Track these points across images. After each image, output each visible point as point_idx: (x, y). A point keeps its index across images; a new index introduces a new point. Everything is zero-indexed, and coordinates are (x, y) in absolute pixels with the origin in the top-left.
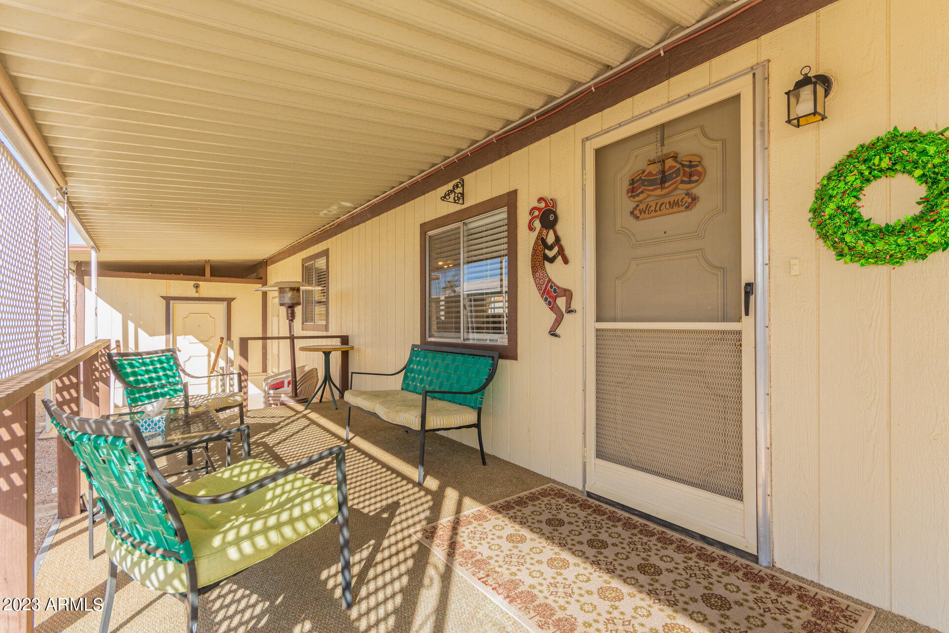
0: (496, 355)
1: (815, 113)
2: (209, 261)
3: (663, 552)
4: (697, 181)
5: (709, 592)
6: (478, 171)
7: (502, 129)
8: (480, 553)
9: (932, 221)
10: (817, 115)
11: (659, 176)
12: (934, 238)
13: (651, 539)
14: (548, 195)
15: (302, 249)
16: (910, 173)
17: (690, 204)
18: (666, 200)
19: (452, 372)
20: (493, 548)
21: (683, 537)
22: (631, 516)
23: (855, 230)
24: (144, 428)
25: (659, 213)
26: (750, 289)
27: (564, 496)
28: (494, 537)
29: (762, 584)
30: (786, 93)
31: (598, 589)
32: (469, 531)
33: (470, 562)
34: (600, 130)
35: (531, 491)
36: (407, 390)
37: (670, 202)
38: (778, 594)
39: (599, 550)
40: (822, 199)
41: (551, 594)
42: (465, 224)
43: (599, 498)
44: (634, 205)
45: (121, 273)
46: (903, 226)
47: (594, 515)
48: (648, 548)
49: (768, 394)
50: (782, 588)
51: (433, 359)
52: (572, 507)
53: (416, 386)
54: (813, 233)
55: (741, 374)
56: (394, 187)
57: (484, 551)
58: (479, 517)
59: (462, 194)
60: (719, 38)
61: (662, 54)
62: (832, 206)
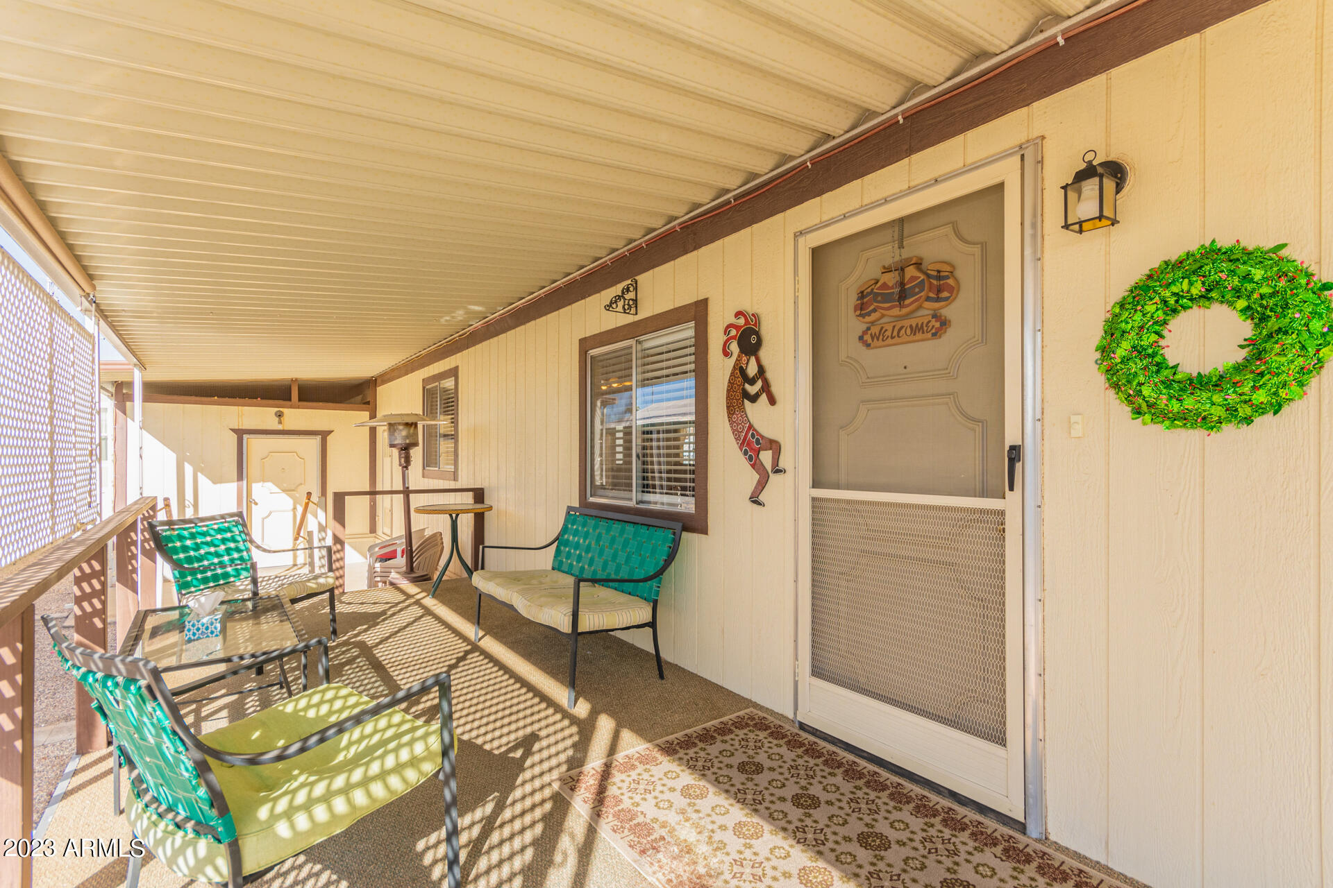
0: (678, 526)
1: (1101, 217)
2: (296, 380)
3: (896, 815)
4: (946, 299)
5: (953, 876)
6: (657, 269)
7: (687, 214)
8: (642, 813)
9: (1258, 374)
10: (1103, 220)
11: (897, 290)
12: (1260, 397)
13: (881, 794)
14: (749, 308)
15: (422, 366)
16: (1231, 304)
17: (938, 330)
18: (906, 323)
19: (620, 548)
20: (661, 806)
21: (926, 793)
22: (857, 760)
23: (1157, 380)
24: (191, 633)
25: (896, 340)
26: (1015, 454)
27: (767, 728)
28: (665, 789)
29: (1027, 865)
30: (1062, 188)
31: (800, 870)
32: (630, 779)
33: (628, 826)
34: (817, 221)
35: (721, 720)
36: (559, 570)
37: (911, 326)
38: (1048, 880)
39: (807, 811)
40: (1112, 335)
41: (734, 877)
42: (639, 342)
43: (815, 732)
44: (864, 327)
45: (175, 397)
46: (1221, 377)
47: (806, 758)
48: (875, 808)
49: (1040, 600)
50: (1054, 873)
51: (595, 528)
52: (776, 745)
53: (571, 565)
54: (1100, 380)
55: (1004, 570)
56: (544, 287)
57: (648, 810)
58: (644, 760)
59: (635, 301)
60: (978, 102)
61: (901, 121)
62: (1126, 345)
